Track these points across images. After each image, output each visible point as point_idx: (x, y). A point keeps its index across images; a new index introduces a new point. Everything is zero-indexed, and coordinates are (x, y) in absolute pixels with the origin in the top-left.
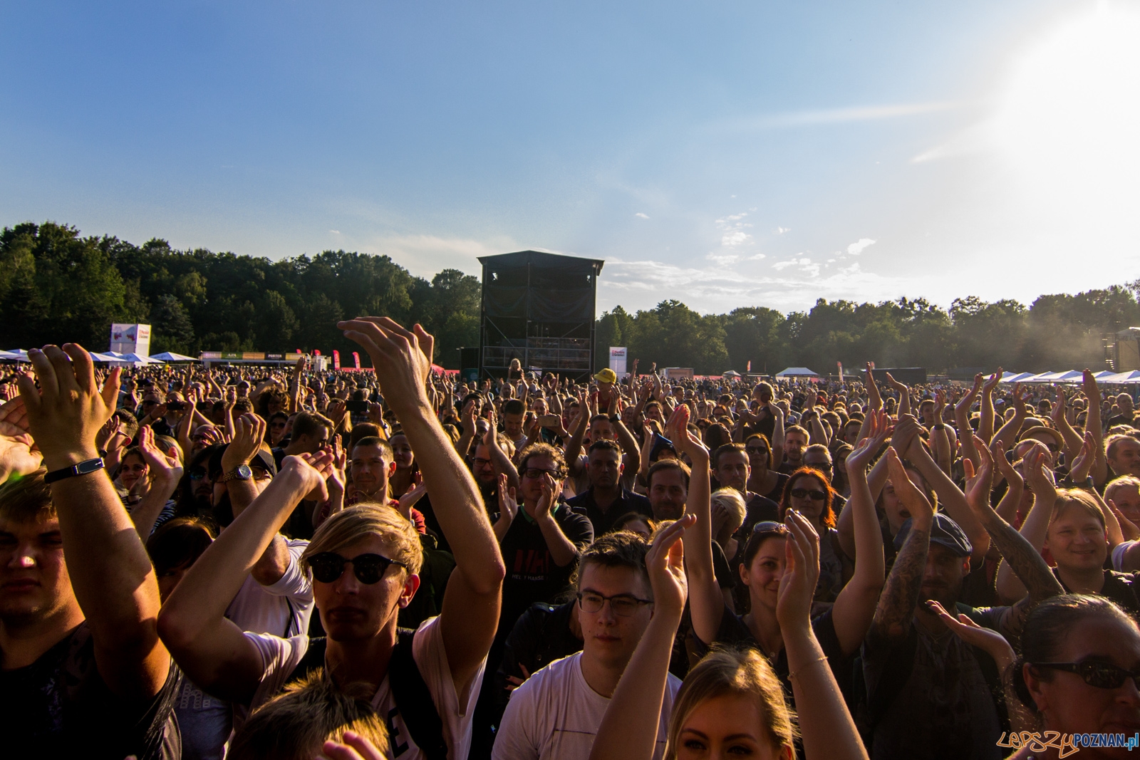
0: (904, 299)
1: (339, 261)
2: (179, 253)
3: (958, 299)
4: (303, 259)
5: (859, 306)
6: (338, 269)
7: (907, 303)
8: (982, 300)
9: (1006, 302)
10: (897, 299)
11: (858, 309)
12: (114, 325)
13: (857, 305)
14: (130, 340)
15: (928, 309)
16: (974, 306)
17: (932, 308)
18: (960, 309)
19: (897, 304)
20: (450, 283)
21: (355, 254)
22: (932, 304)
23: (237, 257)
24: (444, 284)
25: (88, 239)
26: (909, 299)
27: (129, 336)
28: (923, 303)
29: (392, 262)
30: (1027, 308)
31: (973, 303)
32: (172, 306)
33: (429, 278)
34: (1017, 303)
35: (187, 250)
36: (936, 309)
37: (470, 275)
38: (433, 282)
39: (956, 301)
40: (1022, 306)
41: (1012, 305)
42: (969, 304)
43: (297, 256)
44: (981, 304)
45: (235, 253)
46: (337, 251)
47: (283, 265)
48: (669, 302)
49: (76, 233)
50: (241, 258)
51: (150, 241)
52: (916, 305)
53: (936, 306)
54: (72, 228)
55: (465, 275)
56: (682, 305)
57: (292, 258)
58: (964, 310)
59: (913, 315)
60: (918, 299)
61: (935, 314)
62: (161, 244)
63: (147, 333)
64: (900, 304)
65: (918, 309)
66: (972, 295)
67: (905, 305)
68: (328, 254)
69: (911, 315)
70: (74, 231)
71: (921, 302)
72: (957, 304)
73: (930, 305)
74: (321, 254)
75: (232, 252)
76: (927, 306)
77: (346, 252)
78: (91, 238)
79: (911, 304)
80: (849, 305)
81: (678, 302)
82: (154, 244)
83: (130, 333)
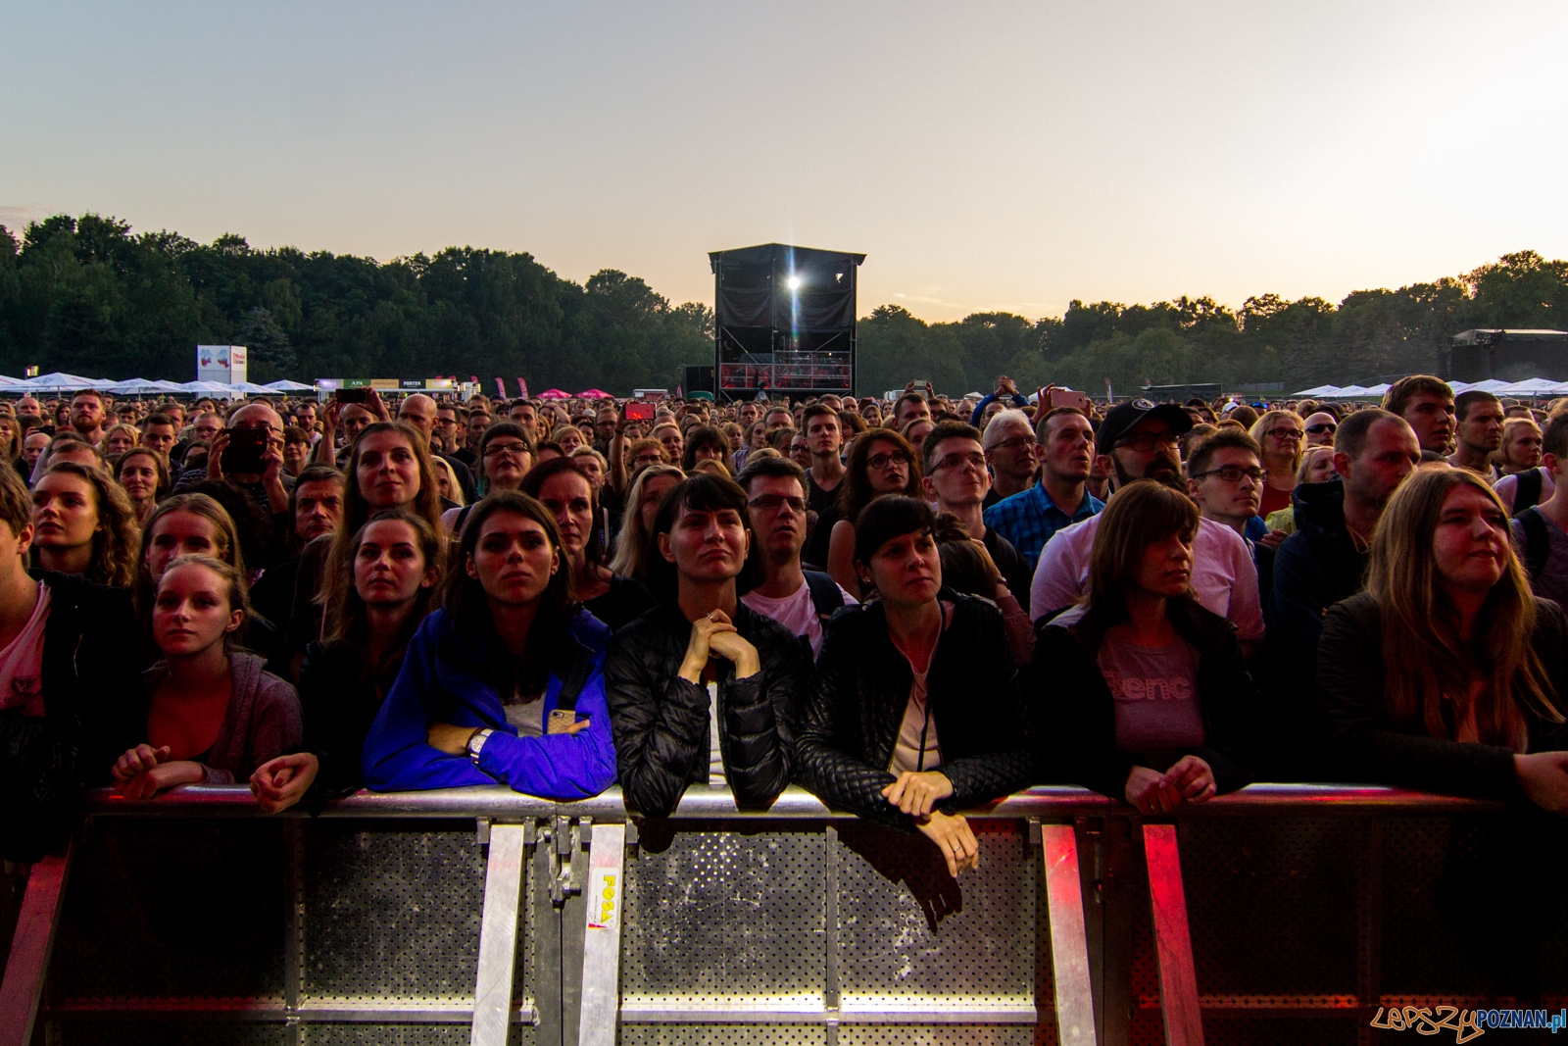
0: (1184, 299)
1: (466, 260)
2: (258, 253)
3: (1252, 299)
4: (420, 259)
5: (1127, 308)
6: (466, 272)
7: (1188, 304)
8: (1282, 299)
9: (1310, 301)
10: (1176, 299)
11: (1125, 312)
12: (200, 348)
13: (1124, 308)
14: (223, 366)
15: (1213, 311)
16: (1271, 307)
17: (1219, 310)
18: (1255, 311)
19: (1175, 306)
20: (609, 288)
21: (487, 251)
22: (1218, 304)
23: (335, 258)
24: (601, 288)
25: (143, 236)
26: (1191, 298)
27: (221, 362)
28: (1208, 304)
29: (534, 261)
30: (1335, 308)
31: (1271, 303)
32: (265, 322)
33: (582, 281)
34: (1322, 303)
35: (269, 250)
36: (1223, 311)
37: (635, 276)
38: (587, 286)
39: (1249, 301)
40: (1328, 306)
41: (1317, 305)
42: (1265, 304)
43: (412, 255)
44: (1281, 304)
45: (332, 253)
46: (463, 248)
47: (395, 268)
48: (887, 307)
49: (127, 229)
50: (340, 258)
51: (221, 237)
52: (1199, 307)
53: (1223, 307)
54: (121, 223)
55: (629, 277)
56: (904, 311)
57: (406, 258)
58: (1260, 313)
59: (1194, 319)
60: (1202, 298)
61: (1223, 318)
62: (237, 241)
63: (242, 357)
64: (1179, 305)
65: (1201, 312)
66: (1270, 293)
67: (1185, 306)
68: (451, 252)
69: (1192, 319)
70: (123, 226)
71: (1206, 303)
72: (1250, 305)
73: (1216, 306)
74: (443, 251)
75: (327, 251)
76: (1212, 307)
77: (475, 248)
78: (147, 235)
79: (1193, 306)
80: (1115, 308)
81: (899, 307)
82: (225, 242)
83: (222, 358)
